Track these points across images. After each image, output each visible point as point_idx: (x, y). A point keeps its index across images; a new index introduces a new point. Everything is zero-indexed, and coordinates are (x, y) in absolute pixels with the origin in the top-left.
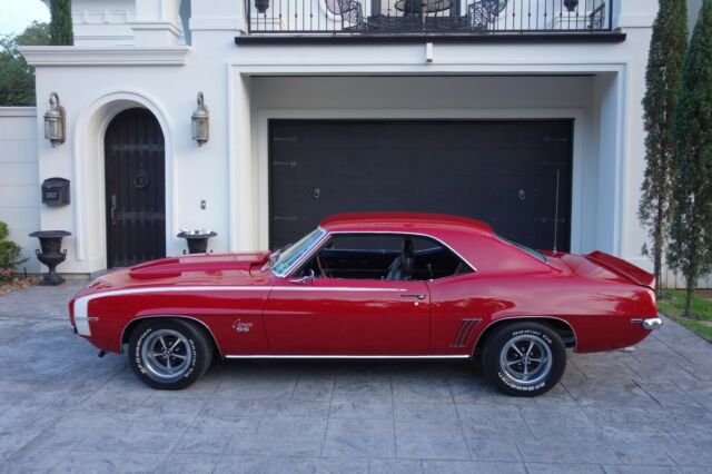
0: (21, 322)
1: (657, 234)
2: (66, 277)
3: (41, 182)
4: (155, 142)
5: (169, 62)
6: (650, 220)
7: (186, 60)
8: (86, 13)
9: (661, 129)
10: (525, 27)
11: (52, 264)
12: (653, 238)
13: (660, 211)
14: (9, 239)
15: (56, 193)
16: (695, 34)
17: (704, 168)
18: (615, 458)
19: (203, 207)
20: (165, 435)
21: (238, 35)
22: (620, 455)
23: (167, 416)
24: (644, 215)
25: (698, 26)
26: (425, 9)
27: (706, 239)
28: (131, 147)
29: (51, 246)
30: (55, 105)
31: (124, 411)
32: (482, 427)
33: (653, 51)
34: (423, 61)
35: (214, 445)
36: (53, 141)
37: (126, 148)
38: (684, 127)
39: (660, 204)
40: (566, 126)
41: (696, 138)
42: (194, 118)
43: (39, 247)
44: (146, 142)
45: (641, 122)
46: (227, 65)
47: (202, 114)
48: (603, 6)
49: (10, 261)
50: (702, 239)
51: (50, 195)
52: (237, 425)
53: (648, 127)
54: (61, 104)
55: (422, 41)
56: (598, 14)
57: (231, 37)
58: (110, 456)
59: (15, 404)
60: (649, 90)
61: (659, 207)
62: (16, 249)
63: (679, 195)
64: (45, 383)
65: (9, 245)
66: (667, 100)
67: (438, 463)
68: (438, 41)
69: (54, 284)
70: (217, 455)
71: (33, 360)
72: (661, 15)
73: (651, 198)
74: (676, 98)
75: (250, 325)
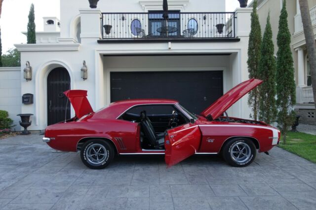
0: (12, 146)
1: (255, 110)
2: (31, 132)
3: (22, 95)
4: (67, 80)
5: (72, 49)
6: (252, 105)
7: (79, 49)
8: (42, 39)
9: (254, 72)
10: (204, 37)
11: (25, 126)
12: (253, 112)
13: (256, 101)
14: (9, 117)
15: (28, 99)
16: (264, 36)
17: (270, 84)
18: (244, 182)
20: (69, 180)
21: (99, 39)
22: (245, 181)
23: (70, 174)
24: (250, 103)
25: (265, 34)
26: (167, 32)
27: (272, 109)
28: (58, 82)
29: (26, 120)
30: (28, 66)
31: (53, 173)
32: (193, 174)
33: (250, 44)
34: (168, 48)
35: (88, 183)
36: (27, 79)
37: (55, 82)
38: (262, 69)
39: (255, 99)
40: (220, 74)
41: (266, 73)
42: (82, 70)
43: (21, 120)
44: (63, 80)
45: (247, 69)
46: (94, 51)
47: (85, 68)
48: (232, 31)
49: (9, 126)
50: (271, 110)
51: (25, 100)
52: (98, 176)
53: (250, 71)
54: (30, 65)
55: (167, 41)
56: (230, 34)
57: (96, 40)
58: (46, 188)
59: (8, 172)
60: (249, 58)
61: (255, 100)
62: (11, 121)
63: (262, 94)
64: (20, 165)
65: (9, 120)
66: (256, 61)
67: (177, 186)
68: (173, 41)
69: (26, 134)
70: (89, 186)
71: (17, 158)
72: (252, 32)
73: (252, 97)
74: (259, 60)
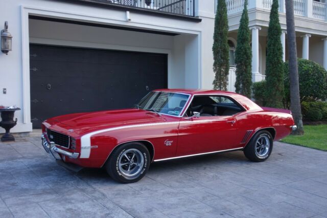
19: (5, 93)
34: (125, 20)
42: (3, 37)
46: (20, 7)
55: (124, 10)
75: (172, 142)
